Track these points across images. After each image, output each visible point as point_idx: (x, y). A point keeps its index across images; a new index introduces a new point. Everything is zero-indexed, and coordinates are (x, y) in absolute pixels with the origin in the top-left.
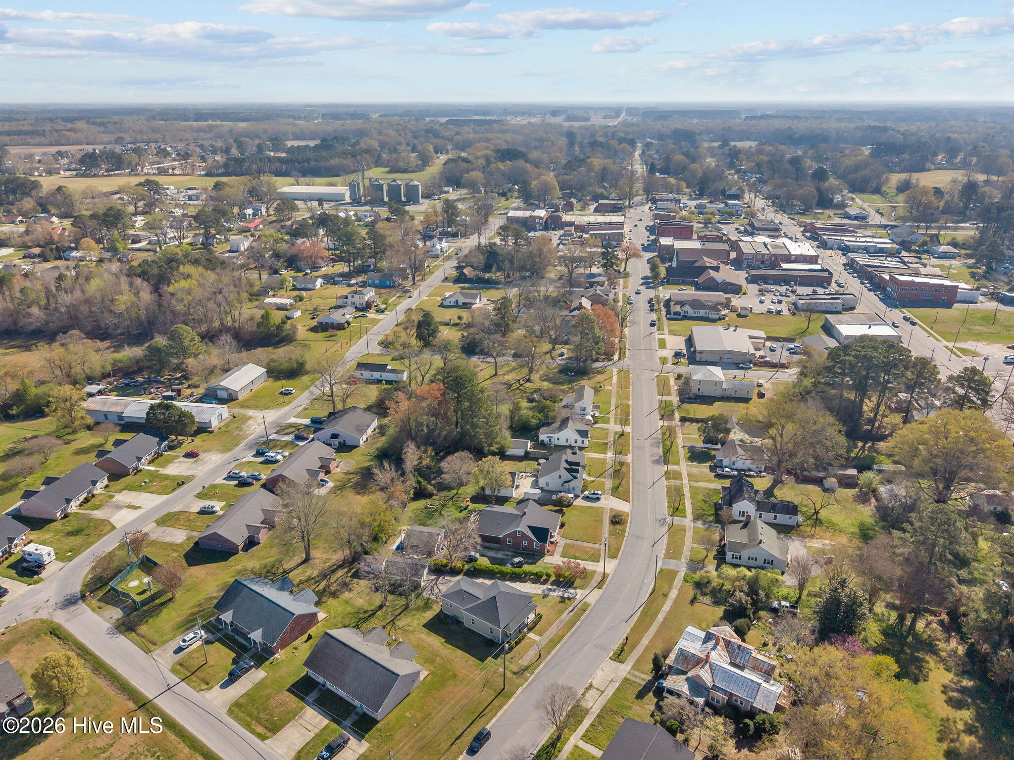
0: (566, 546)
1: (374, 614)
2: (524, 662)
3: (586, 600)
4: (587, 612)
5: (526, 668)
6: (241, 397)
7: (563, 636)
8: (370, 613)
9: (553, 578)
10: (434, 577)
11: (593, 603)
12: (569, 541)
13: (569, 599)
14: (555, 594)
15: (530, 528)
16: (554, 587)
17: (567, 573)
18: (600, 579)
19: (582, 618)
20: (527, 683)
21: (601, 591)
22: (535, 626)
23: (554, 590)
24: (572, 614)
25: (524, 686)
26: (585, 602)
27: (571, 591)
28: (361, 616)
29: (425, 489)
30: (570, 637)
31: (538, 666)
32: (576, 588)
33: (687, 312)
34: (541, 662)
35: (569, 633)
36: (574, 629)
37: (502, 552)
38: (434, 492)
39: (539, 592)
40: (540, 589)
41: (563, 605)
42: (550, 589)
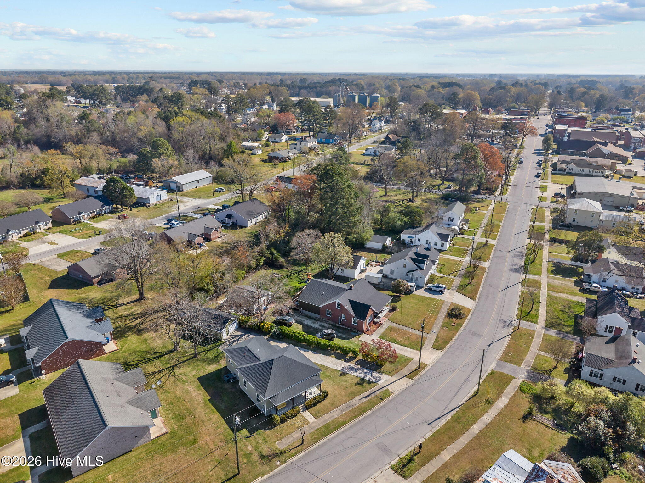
0: (390, 329)
1: (161, 356)
2: (281, 445)
3: (388, 387)
4: (386, 401)
5: (281, 453)
7: (344, 424)
8: (158, 355)
9: (360, 357)
10: (239, 333)
11: (396, 393)
12: (394, 325)
13: (369, 382)
14: (355, 374)
15: (352, 303)
16: (358, 366)
17: (375, 354)
18: (415, 367)
19: (376, 407)
20: (271, 473)
21: (410, 382)
22: (315, 405)
23: (356, 370)
24: (365, 400)
25: (265, 477)
26: (387, 390)
27: (376, 374)
28: (148, 356)
29: (277, 260)
30: (351, 427)
31: (296, 454)
32: (382, 373)
33: (572, 169)
34: (301, 451)
35: (353, 422)
36: (361, 418)
37: (320, 323)
38: (285, 264)
39: (339, 368)
40: (341, 365)
41: (359, 388)
42: (353, 368)
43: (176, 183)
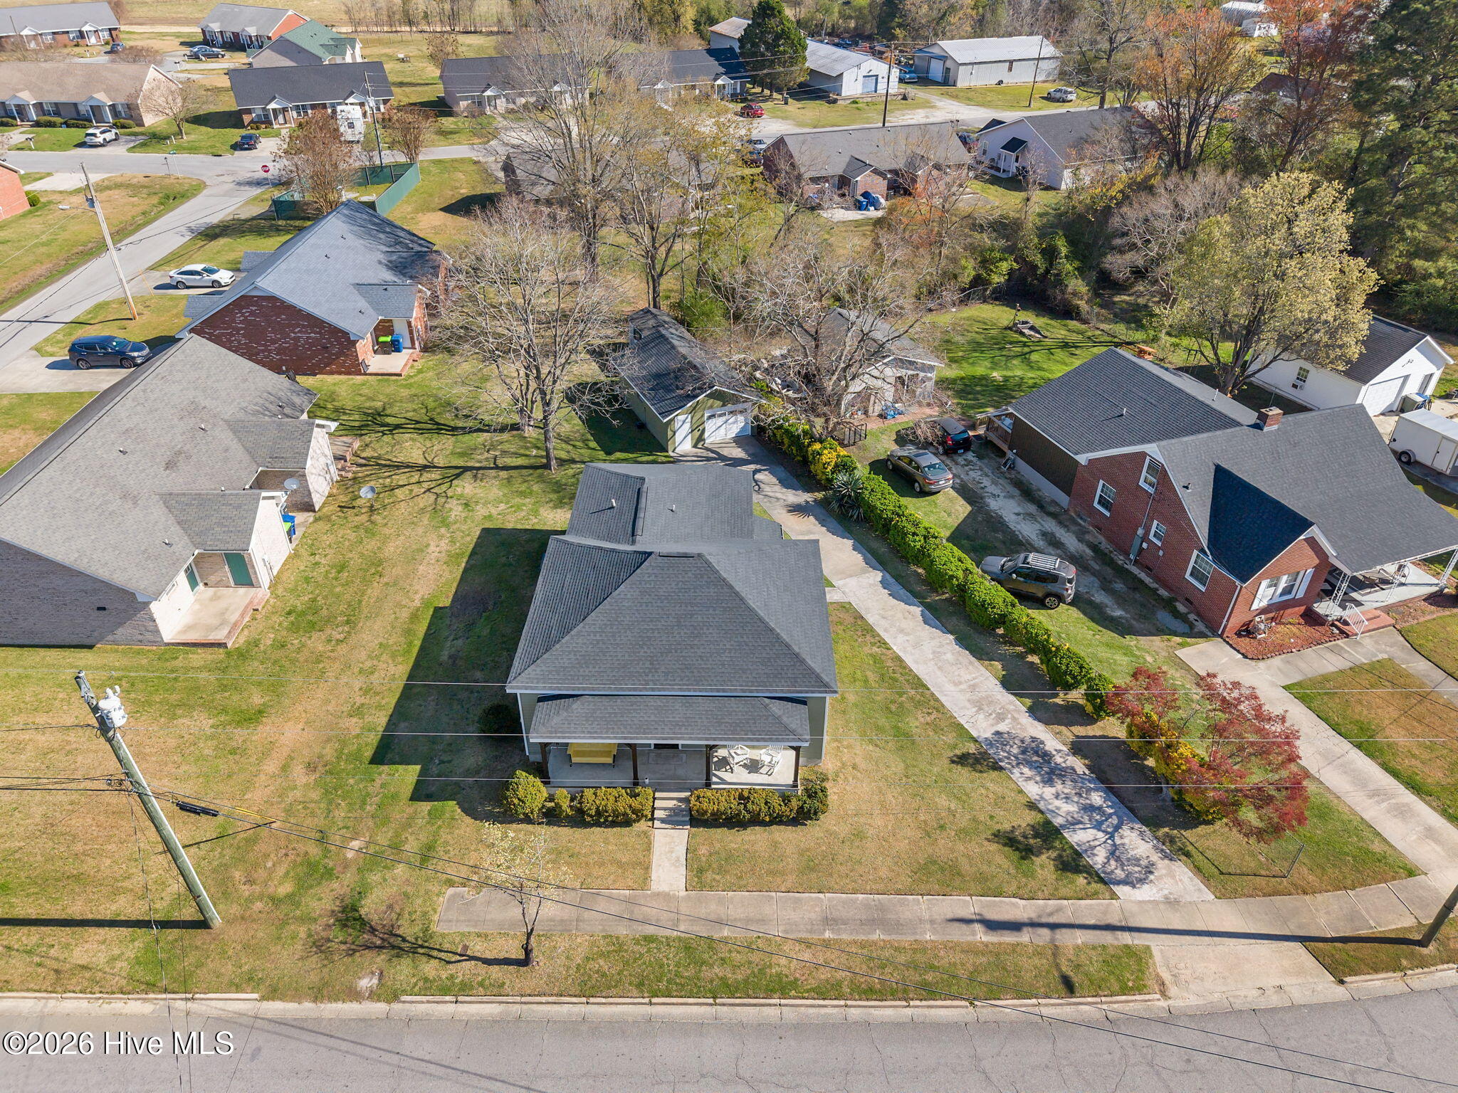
0: (1380, 673)
1: (473, 431)
2: (451, 913)
3: (1156, 944)
4: (1084, 1008)
5: (421, 948)
6: (962, 83)
7: (782, 987)
9: (1113, 728)
10: (738, 453)
11: (1183, 999)
12: (1420, 666)
13: (1072, 863)
14: (1033, 789)
15: (1223, 480)
16: (1079, 765)
17: (1194, 748)
18: (1399, 920)
19: (1009, 1008)
20: (307, 1008)
21: (1323, 987)
22: (732, 822)
23: (1050, 772)
24: (980, 935)
25: (276, 1008)
26: (1139, 958)
27: (1137, 842)
28: (445, 417)
30: (800, 1028)
31: (461, 990)
32: (1180, 852)
34: (496, 991)
35: (831, 1010)
36: (888, 1012)
37: (1050, 525)
38: (1083, 305)
39: (982, 728)
40: (1001, 718)
41: (1002, 859)
42: (1046, 757)
43: (944, 58)
